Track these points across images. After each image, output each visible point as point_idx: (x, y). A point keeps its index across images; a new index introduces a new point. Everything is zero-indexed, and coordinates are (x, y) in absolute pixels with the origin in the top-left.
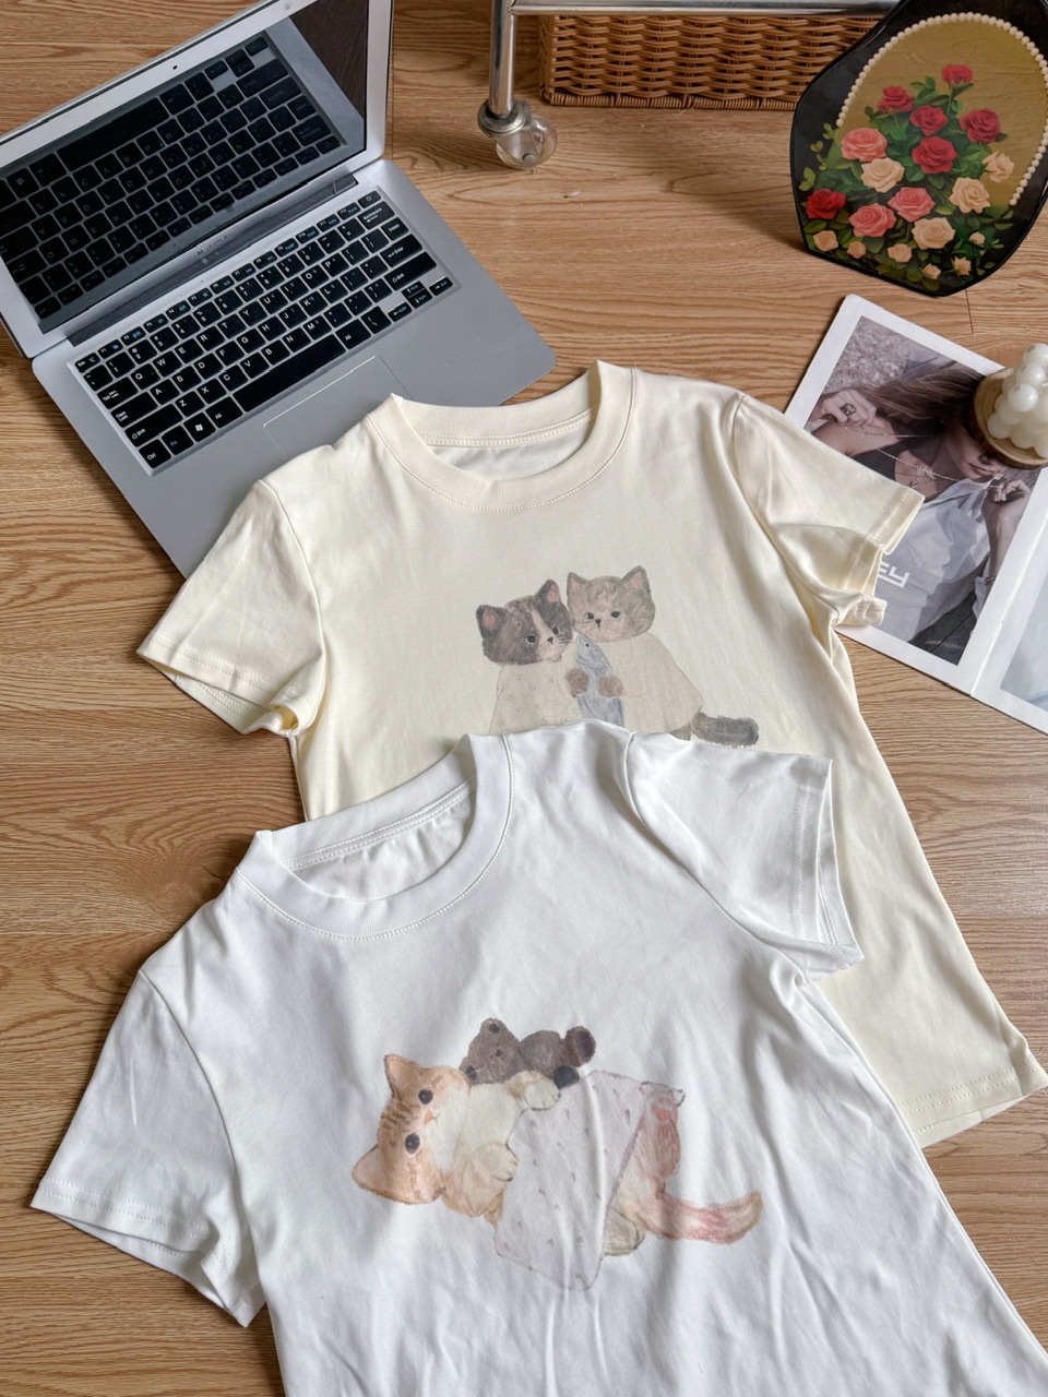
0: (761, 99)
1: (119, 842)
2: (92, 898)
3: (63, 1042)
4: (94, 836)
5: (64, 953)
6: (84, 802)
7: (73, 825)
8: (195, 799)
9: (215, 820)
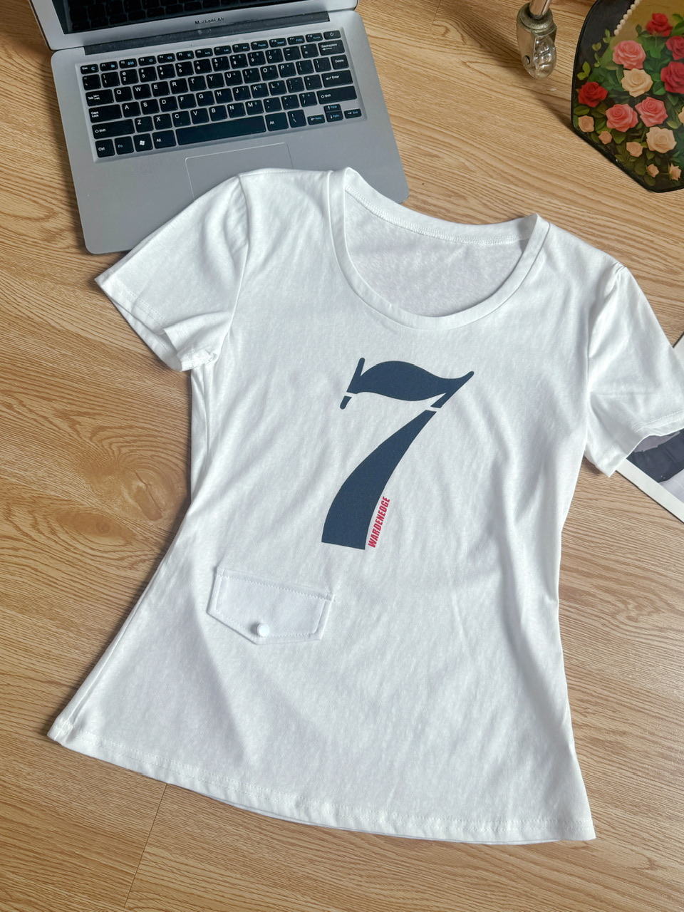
1: (85, 437)
2: (55, 468)
4: (70, 427)
5: (23, 498)
6: (70, 401)
7: (59, 414)
9: (155, 444)
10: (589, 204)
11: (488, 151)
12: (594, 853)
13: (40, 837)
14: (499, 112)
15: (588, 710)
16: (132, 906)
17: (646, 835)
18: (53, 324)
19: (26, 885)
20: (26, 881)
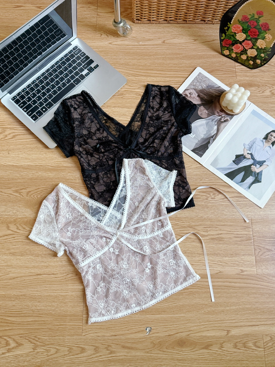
0: (187, 21)
1: (25, 196)
2: (18, 208)
3: (11, 241)
4: (19, 194)
5: (11, 221)
6: (17, 186)
7: (14, 192)
8: (43, 187)
10: (162, 75)
11: (126, 69)
12: (223, 273)
13: (49, 323)
14: (125, 55)
15: (208, 230)
16: (84, 335)
17: (237, 263)
18: (4, 164)
19: (49, 339)
20: (49, 338)
